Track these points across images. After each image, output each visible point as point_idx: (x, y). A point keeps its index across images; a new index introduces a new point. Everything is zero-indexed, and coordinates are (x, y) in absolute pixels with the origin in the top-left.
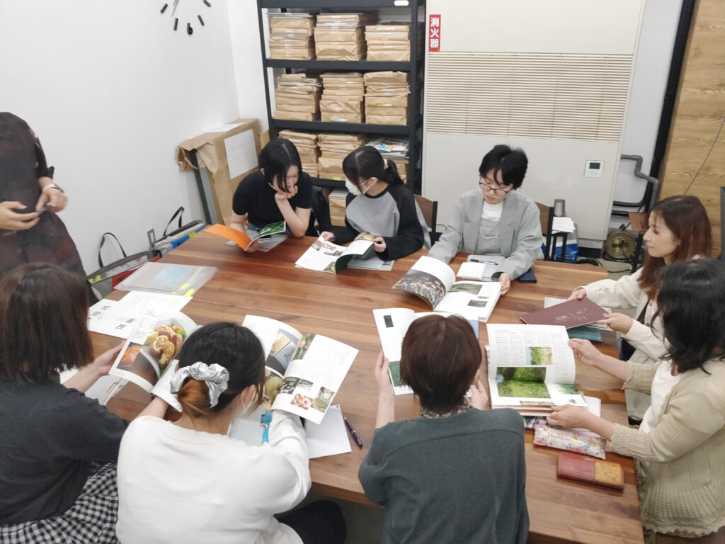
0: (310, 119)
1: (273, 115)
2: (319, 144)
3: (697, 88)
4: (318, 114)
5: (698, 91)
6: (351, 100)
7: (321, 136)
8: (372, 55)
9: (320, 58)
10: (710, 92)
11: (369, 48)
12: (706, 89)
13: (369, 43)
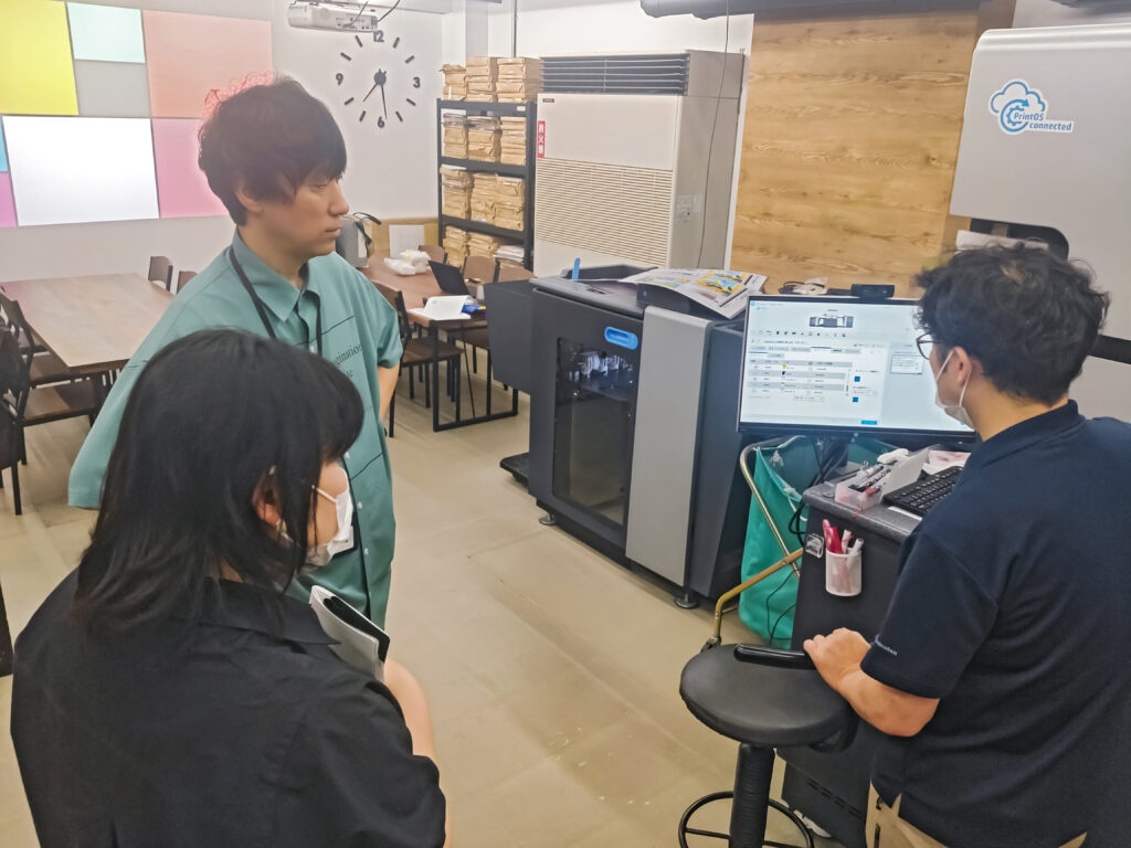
0: (464, 217)
1: (444, 212)
2: (469, 243)
3: (748, 216)
4: (469, 212)
5: (747, 219)
6: (490, 200)
7: (471, 233)
8: (505, 159)
9: (472, 157)
10: (757, 221)
11: (503, 150)
12: (754, 217)
13: (502, 145)
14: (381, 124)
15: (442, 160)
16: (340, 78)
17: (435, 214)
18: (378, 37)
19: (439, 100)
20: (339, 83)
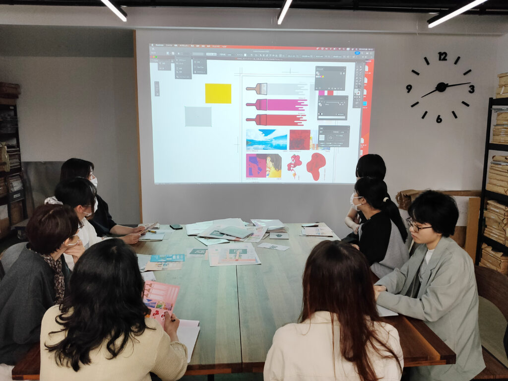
0: (507, 194)
1: (486, 187)
14: (439, 120)
15: (489, 146)
16: (409, 88)
17: (480, 188)
18: (442, 57)
19: (491, 99)
20: (408, 92)
